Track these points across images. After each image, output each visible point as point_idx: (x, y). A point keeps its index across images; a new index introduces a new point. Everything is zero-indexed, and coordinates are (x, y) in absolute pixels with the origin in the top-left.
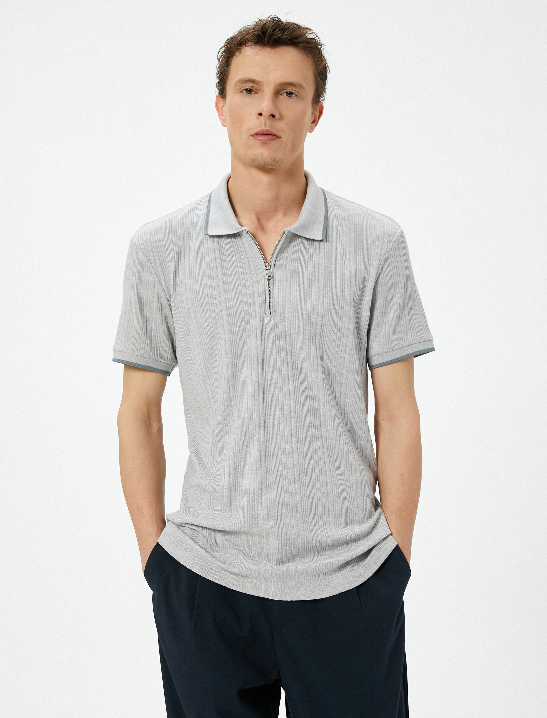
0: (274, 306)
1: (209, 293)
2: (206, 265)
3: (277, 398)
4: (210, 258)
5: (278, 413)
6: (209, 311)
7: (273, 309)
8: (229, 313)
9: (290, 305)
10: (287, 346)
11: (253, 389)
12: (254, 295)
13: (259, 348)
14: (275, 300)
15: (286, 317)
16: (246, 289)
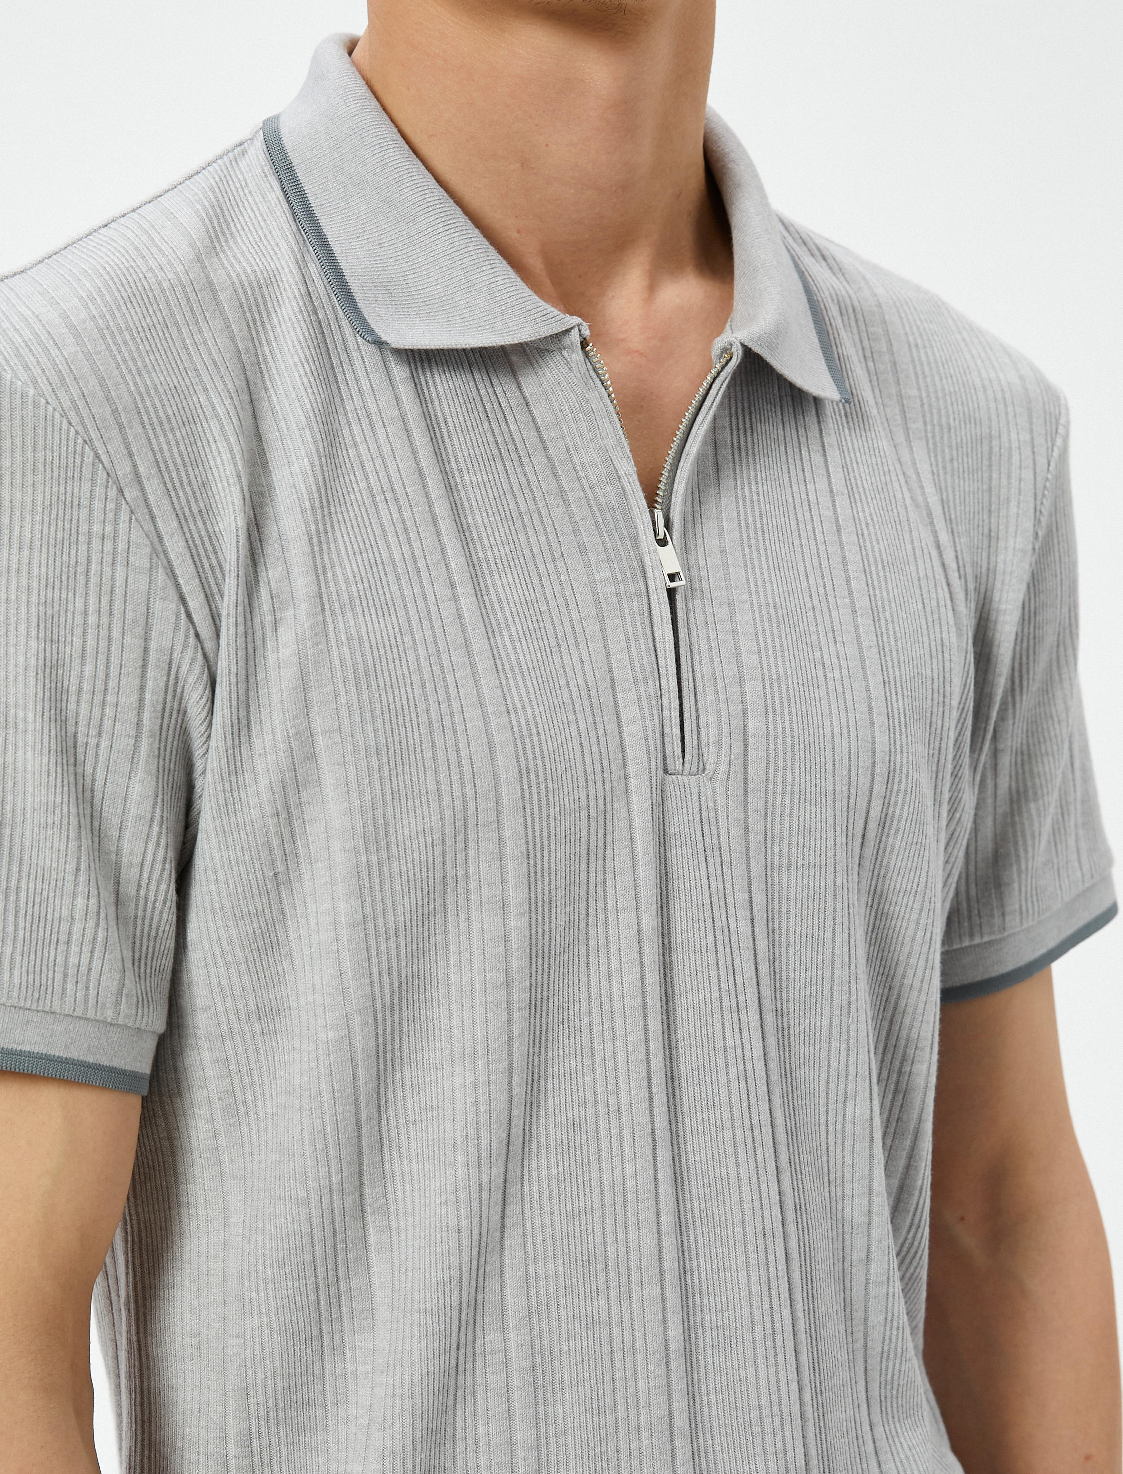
0: (698, 726)
1: (422, 652)
2: (382, 506)
3: (735, 1198)
4: (392, 468)
5: (743, 1274)
6: (428, 755)
7: (695, 743)
8: (523, 766)
9: (767, 723)
10: (757, 929)
11: (629, 1169)
12: (611, 671)
13: (646, 949)
14: (699, 697)
15: (751, 786)
16: (576, 637)
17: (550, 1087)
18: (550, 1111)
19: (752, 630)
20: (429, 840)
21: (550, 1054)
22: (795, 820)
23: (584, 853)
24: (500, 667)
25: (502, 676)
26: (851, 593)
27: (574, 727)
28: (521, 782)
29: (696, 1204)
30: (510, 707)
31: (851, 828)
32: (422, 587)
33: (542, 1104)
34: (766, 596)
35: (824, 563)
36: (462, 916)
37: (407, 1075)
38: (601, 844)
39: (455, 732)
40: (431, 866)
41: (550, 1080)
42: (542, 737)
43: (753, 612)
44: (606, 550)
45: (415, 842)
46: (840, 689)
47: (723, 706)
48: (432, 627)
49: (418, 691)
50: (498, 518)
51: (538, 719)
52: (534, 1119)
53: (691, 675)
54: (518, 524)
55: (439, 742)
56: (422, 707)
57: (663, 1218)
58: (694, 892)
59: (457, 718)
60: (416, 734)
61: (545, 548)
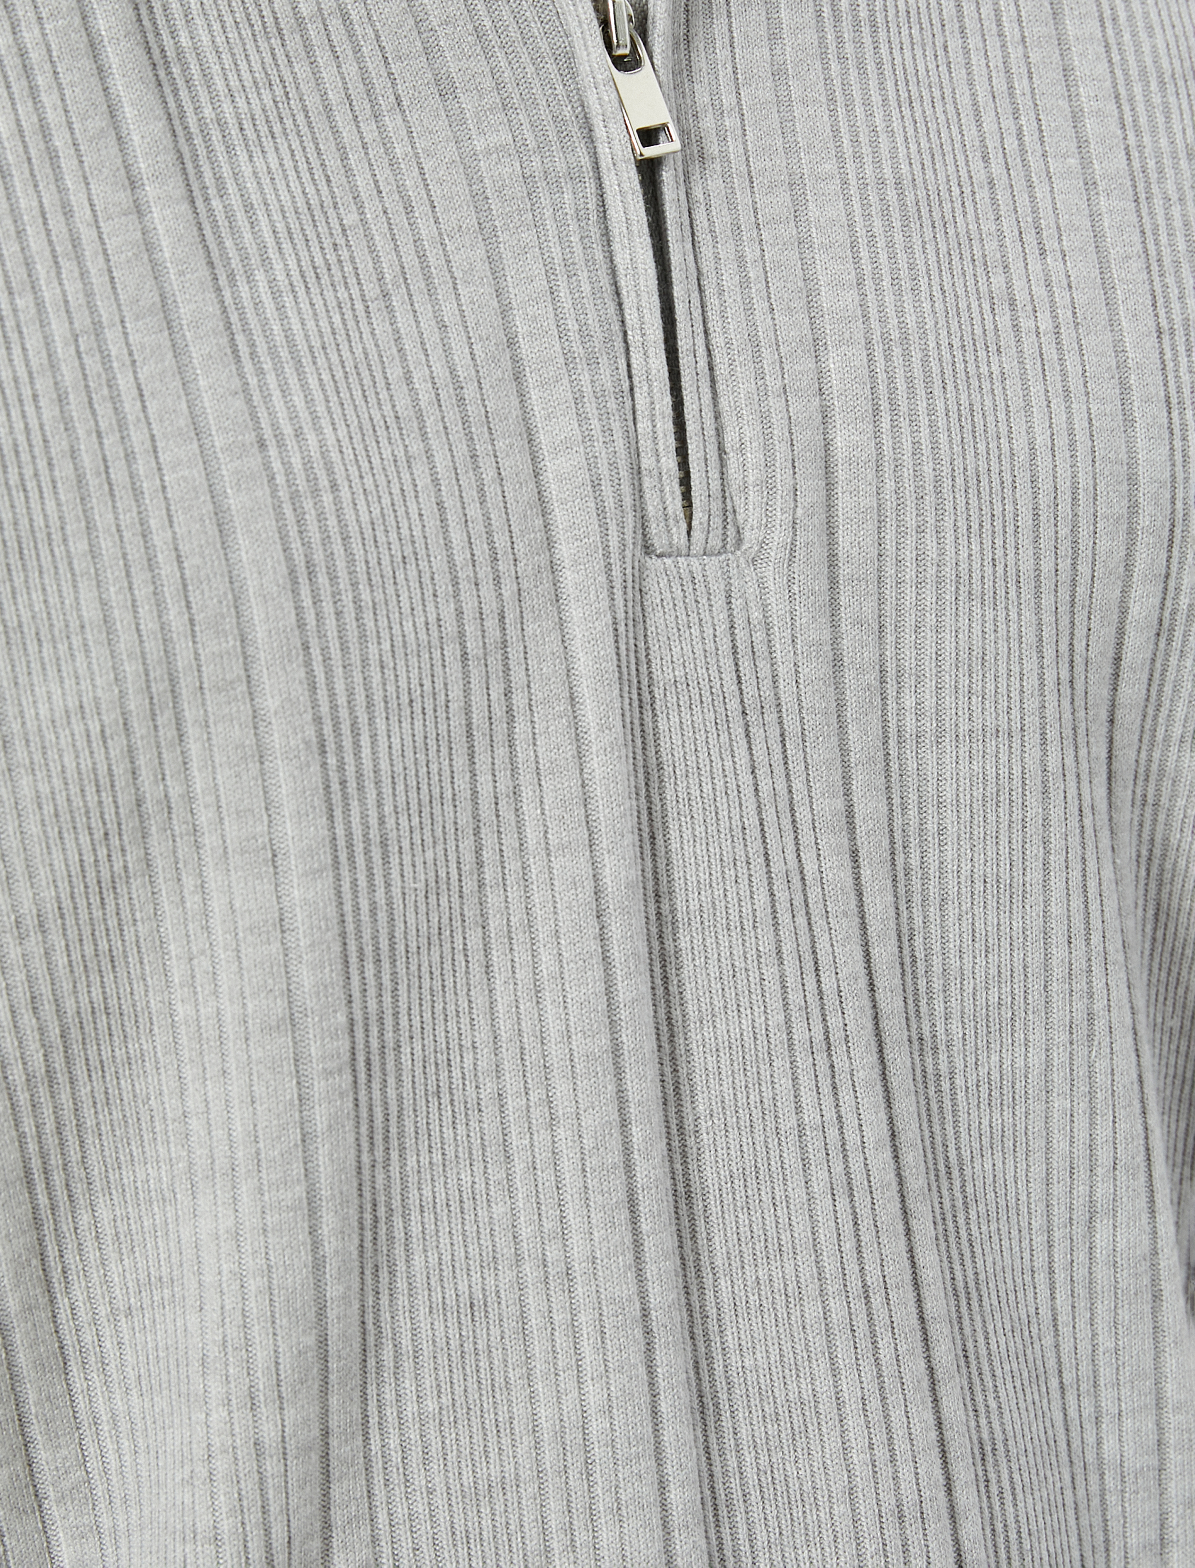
8: (299, 560)
9: (877, 434)
10: (866, 872)
11: (594, 1395)
12: (511, 343)
13: (615, 931)
14: (721, 387)
15: (844, 571)
16: (428, 278)
17: (415, 1229)
18: (420, 1280)
19: (843, 237)
20: (95, 728)
21: (411, 1161)
22: (948, 637)
23: (458, 733)
24: (244, 350)
25: (248, 367)
26: (1082, 144)
27: (421, 470)
28: (295, 592)
29: (749, 1458)
30: (268, 434)
31: (1080, 646)
32: (62, 190)
33: (401, 1266)
34: (877, 163)
35: (1022, 85)
36: (189, 882)
37: (104, 1214)
38: (499, 712)
39: (137, 494)
40: (104, 781)
41: (415, 1216)
42: (345, 493)
43: (847, 199)
44: (499, 86)
45: (64, 734)
46: (1051, 352)
47: (775, 404)
48: (84, 274)
49: (49, 412)
50: (246, 33)
51: (335, 456)
52: (384, 1300)
53: (700, 341)
54: (294, 43)
55: (103, 518)
56: (59, 445)
57: (674, 1495)
58: (722, 802)
59: (143, 466)
60: (50, 505)
61: (357, 90)
